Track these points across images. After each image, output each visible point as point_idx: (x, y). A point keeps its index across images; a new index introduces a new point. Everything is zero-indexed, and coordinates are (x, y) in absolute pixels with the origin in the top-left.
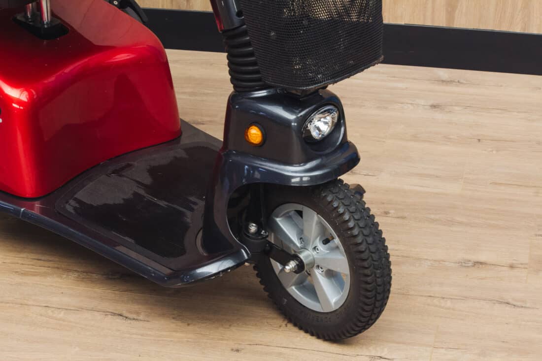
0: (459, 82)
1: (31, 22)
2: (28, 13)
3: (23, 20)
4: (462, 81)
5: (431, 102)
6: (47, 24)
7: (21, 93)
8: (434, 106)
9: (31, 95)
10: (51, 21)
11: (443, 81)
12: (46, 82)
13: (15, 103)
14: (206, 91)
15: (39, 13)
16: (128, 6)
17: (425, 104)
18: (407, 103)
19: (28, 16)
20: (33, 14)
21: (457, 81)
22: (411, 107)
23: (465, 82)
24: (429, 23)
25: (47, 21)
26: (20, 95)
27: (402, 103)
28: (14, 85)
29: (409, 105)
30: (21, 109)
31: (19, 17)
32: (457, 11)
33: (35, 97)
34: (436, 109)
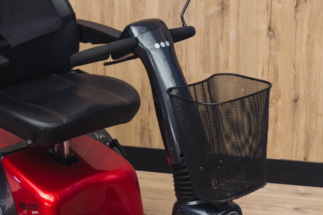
0: (311, 194)
1: (57, 154)
2: (56, 149)
3: (52, 152)
4: (313, 194)
5: (294, 206)
6: (67, 155)
7: (50, 197)
8: (296, 209)
9: (55, 198)
10: (69, 154)
11: (302, 194)
12: (65, 190)
13: (46, 203)
14: (160, 197)
15: (61, 149)
16: (115, 146)
17: (290, 208)
18: (280, 207)
19: (55, 151)
20: (58, 150)
21: (310, 193)
22: (282, 210)
23: (314, 194)
24: (294, 159)
25: (66, 154)
26: (49, 198)
27: (277, 207)
28: (46, 192)
29: (281, 208)
30: (50, 206)
31: (50, 151)
32: (311, 152)
33: (58, 199)
34: (297, 211)
